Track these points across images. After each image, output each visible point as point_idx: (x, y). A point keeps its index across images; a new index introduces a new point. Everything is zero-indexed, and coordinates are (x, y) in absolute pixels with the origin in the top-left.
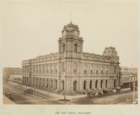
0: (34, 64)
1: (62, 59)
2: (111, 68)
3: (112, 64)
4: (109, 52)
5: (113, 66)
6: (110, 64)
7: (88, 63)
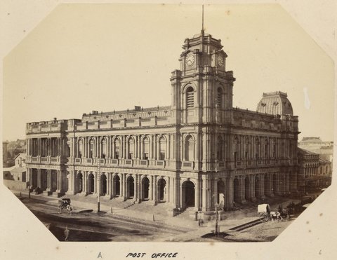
0: (77, 135)
1: (182, 127)
2: (283, 144)
3: (285, 135)
4: (276, 104)
5: (288, 139)
6: (279, 135)
7: (240, 135)
